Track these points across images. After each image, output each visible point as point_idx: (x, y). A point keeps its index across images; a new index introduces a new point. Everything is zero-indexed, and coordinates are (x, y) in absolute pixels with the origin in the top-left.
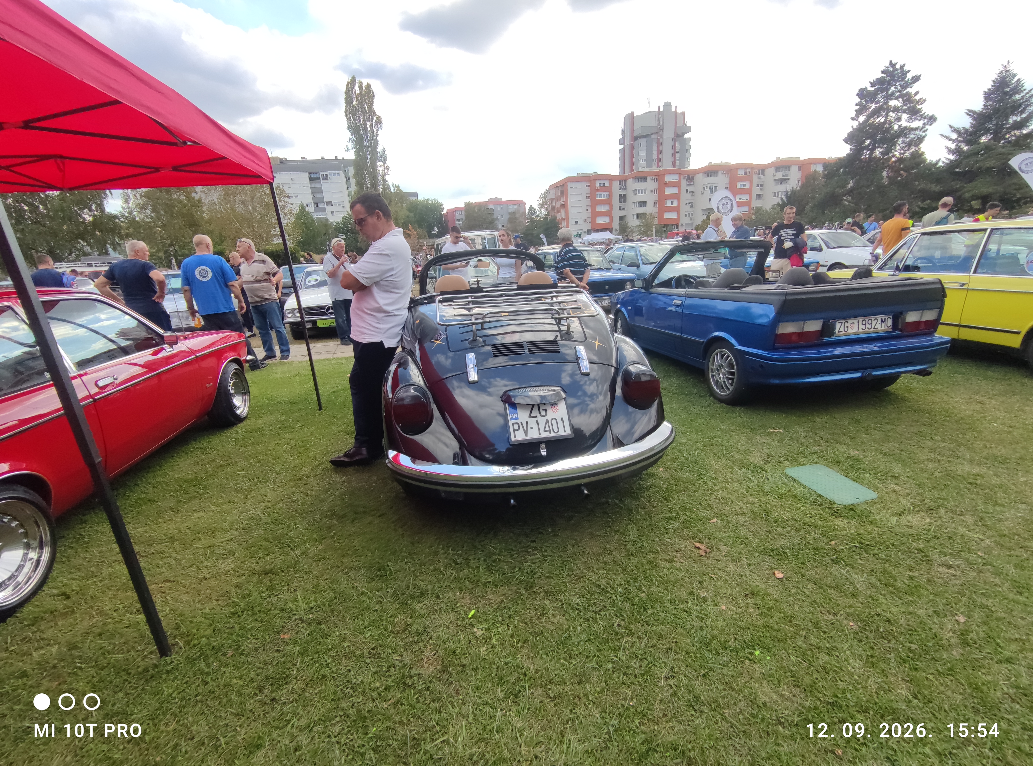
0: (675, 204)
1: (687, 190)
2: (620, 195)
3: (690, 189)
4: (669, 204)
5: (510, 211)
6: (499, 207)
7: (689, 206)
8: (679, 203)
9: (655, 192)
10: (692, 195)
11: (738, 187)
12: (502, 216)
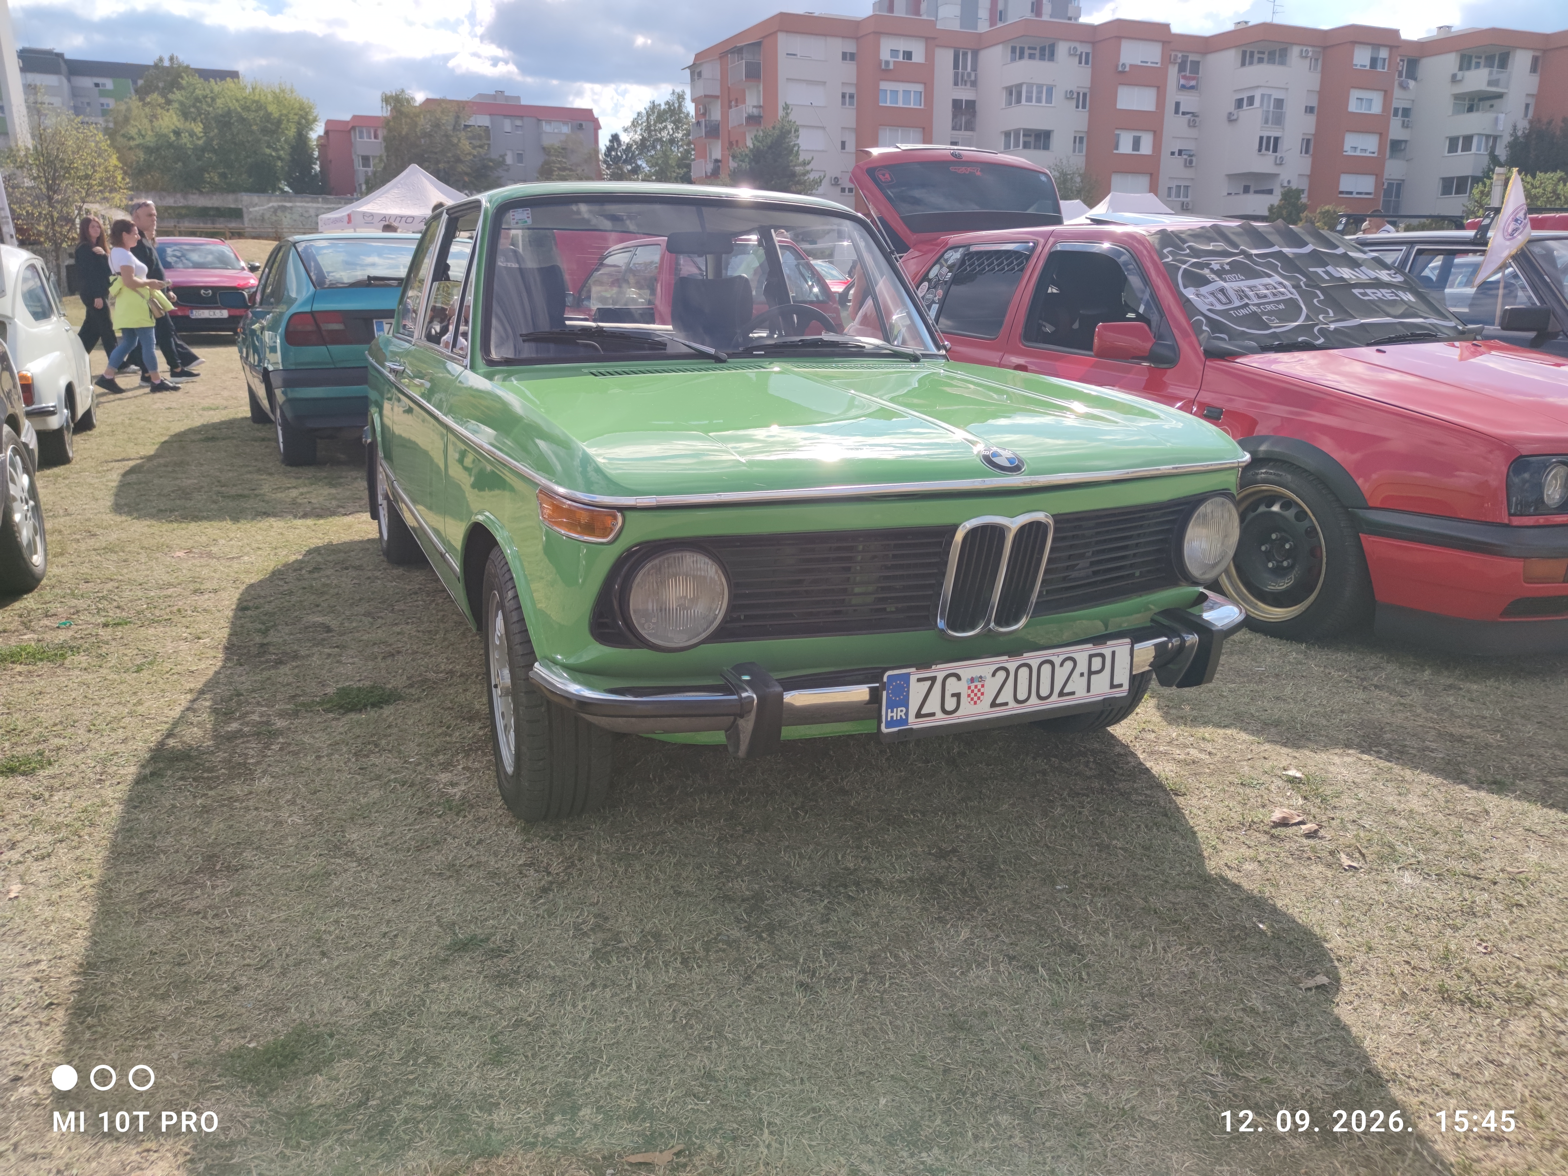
0: (1146, 148)
1: (1178, 105)
2: (956, 104)
3: (1189, 101)
4: (1125, 147)
5: (547, 142)
6: (507, 125)
7: (1179, 161)
8: (1157, 145)
9: (1080, 99)
10: (1192, 124)
11: (1353, 107)
12: (520, 157)
